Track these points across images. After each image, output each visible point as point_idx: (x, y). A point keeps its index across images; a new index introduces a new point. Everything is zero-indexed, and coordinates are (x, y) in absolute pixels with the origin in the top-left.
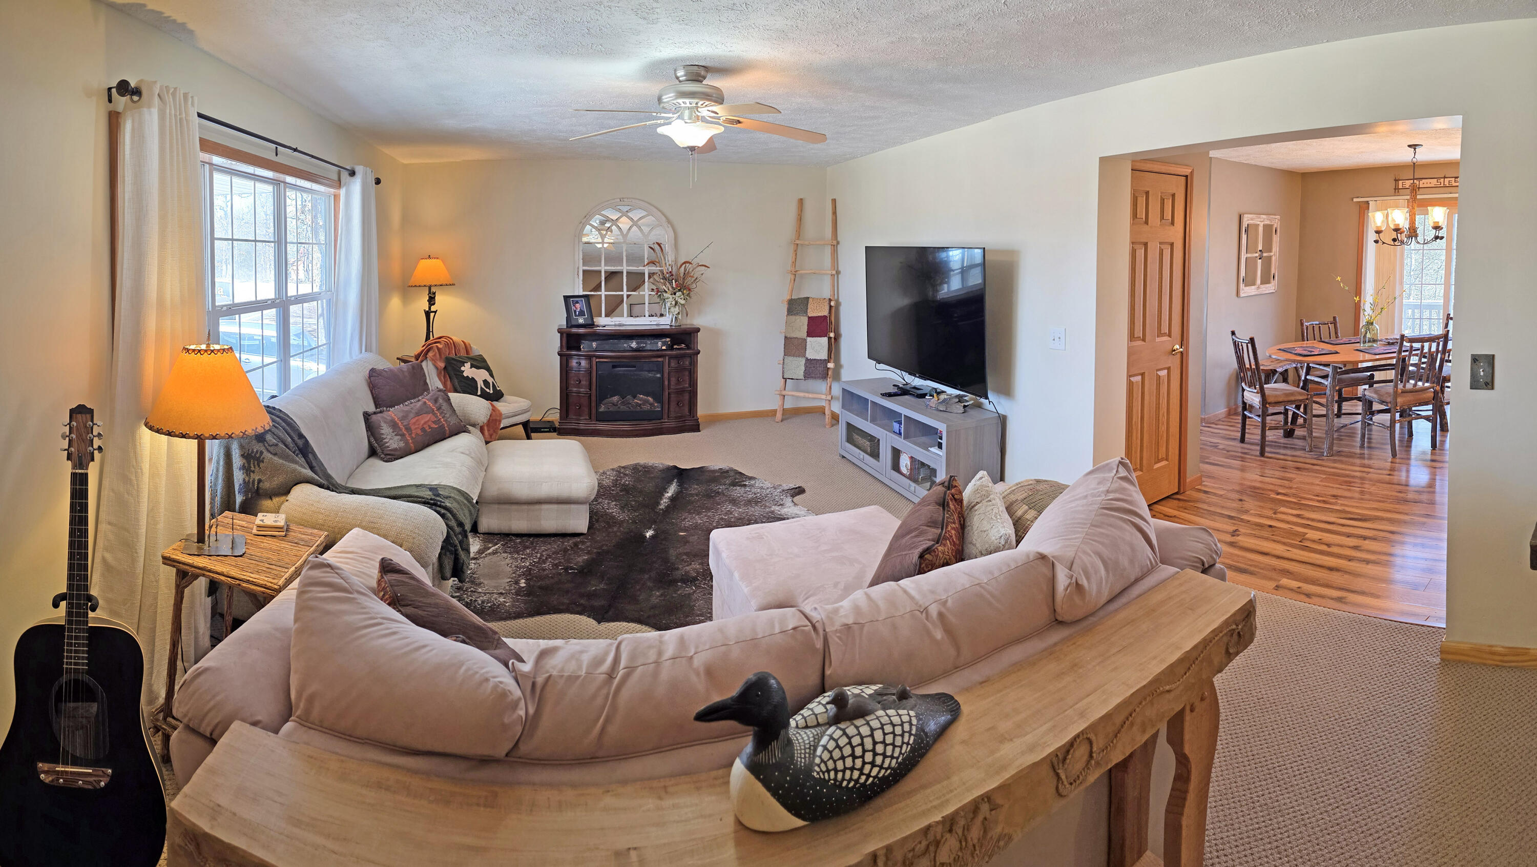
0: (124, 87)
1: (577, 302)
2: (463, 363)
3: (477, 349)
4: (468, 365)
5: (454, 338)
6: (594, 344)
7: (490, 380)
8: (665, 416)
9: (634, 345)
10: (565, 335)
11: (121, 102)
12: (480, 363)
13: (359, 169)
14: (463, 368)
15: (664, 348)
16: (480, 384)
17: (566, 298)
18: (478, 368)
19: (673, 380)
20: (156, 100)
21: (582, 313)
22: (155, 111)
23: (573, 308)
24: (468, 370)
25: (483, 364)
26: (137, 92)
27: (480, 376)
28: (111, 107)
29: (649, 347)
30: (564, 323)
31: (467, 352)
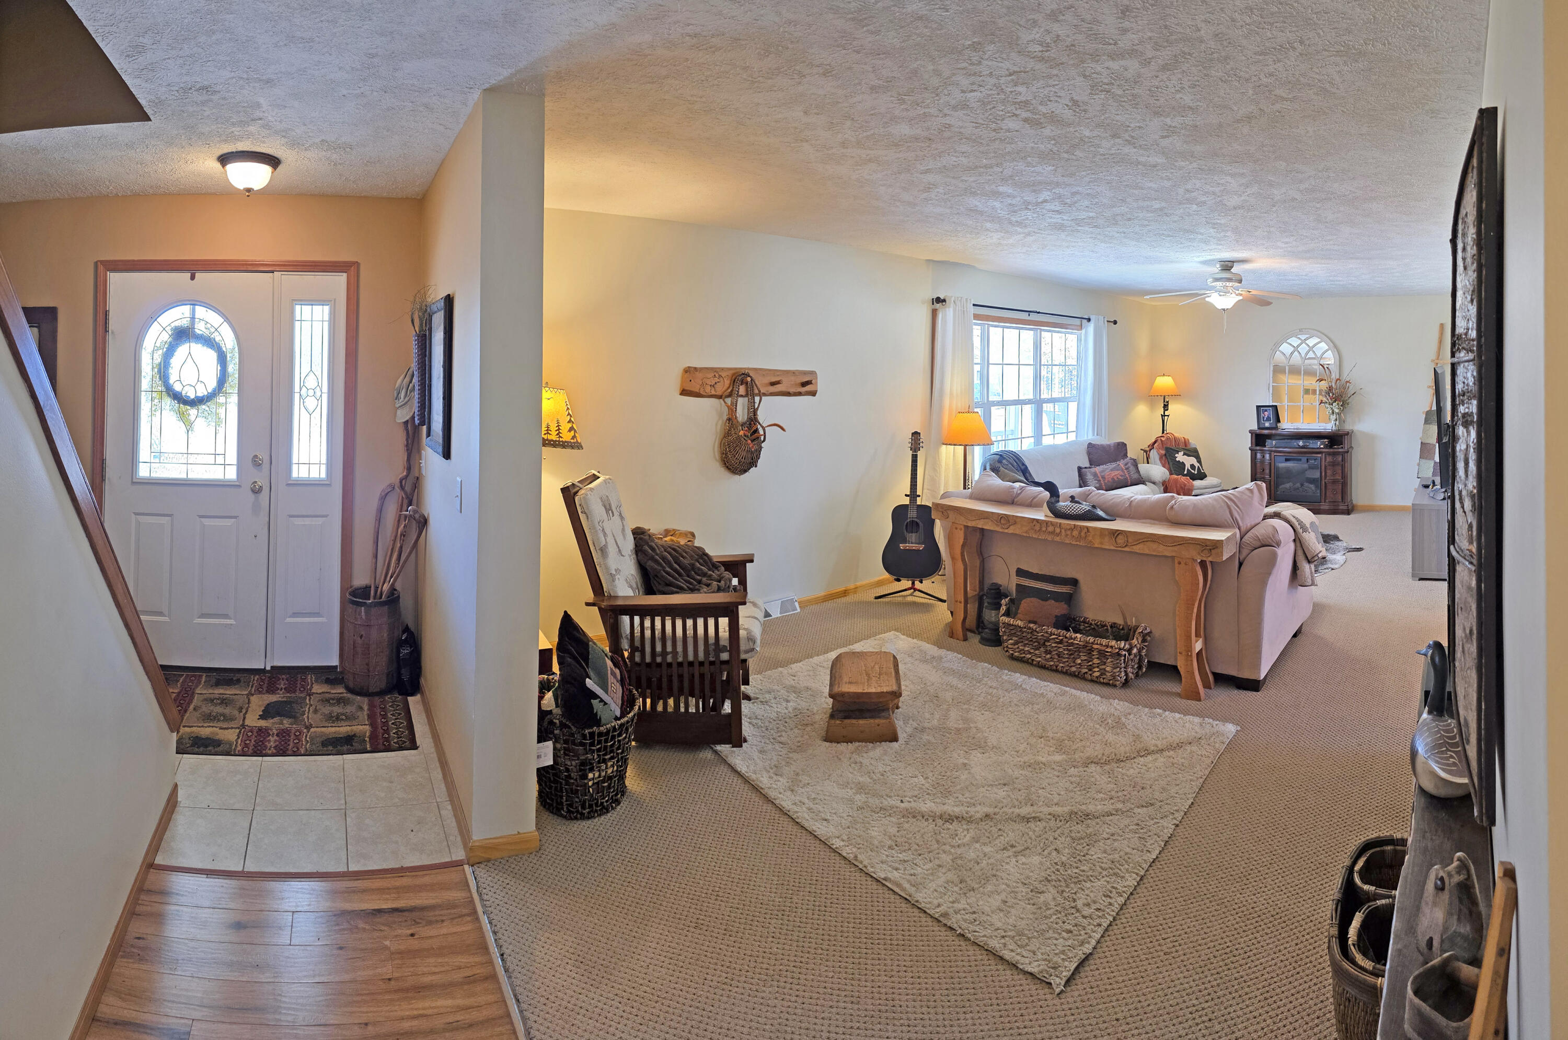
0: (938, 300)
1: (1266, 411)
2: (1178, 452)
3: (1194, 443)
4: (1181, 453)
5: (1176, 435)
6: (1274, 442)
7: (1197, 465)
8: (1323, 501)
9: (1301, 443)
10: (1254, 435)
11: (938, 306)
12: (1194, 453)
13: (1092, 318)
14: (1176, 455)
15: (1322, 446)
16: (1188, 466)
17: (1258, 407)
18: (1189, 456)
19: (1329, 473)
20: (952, 305)
21: (1268, 419)
22: (951, 309)
23: (1262, 415)
24: (1180, 457)
25: (1195, 454)
26: (944, 301)
27: (1189, 461)
28: (933, 307)
29: (1311, 446)
30: (1255, 427)
31: (1186, 446)
